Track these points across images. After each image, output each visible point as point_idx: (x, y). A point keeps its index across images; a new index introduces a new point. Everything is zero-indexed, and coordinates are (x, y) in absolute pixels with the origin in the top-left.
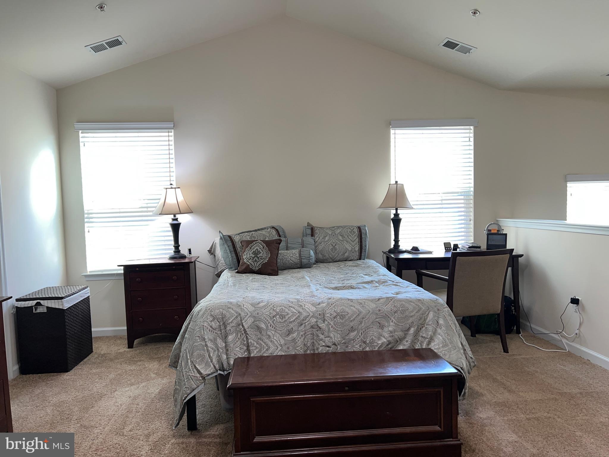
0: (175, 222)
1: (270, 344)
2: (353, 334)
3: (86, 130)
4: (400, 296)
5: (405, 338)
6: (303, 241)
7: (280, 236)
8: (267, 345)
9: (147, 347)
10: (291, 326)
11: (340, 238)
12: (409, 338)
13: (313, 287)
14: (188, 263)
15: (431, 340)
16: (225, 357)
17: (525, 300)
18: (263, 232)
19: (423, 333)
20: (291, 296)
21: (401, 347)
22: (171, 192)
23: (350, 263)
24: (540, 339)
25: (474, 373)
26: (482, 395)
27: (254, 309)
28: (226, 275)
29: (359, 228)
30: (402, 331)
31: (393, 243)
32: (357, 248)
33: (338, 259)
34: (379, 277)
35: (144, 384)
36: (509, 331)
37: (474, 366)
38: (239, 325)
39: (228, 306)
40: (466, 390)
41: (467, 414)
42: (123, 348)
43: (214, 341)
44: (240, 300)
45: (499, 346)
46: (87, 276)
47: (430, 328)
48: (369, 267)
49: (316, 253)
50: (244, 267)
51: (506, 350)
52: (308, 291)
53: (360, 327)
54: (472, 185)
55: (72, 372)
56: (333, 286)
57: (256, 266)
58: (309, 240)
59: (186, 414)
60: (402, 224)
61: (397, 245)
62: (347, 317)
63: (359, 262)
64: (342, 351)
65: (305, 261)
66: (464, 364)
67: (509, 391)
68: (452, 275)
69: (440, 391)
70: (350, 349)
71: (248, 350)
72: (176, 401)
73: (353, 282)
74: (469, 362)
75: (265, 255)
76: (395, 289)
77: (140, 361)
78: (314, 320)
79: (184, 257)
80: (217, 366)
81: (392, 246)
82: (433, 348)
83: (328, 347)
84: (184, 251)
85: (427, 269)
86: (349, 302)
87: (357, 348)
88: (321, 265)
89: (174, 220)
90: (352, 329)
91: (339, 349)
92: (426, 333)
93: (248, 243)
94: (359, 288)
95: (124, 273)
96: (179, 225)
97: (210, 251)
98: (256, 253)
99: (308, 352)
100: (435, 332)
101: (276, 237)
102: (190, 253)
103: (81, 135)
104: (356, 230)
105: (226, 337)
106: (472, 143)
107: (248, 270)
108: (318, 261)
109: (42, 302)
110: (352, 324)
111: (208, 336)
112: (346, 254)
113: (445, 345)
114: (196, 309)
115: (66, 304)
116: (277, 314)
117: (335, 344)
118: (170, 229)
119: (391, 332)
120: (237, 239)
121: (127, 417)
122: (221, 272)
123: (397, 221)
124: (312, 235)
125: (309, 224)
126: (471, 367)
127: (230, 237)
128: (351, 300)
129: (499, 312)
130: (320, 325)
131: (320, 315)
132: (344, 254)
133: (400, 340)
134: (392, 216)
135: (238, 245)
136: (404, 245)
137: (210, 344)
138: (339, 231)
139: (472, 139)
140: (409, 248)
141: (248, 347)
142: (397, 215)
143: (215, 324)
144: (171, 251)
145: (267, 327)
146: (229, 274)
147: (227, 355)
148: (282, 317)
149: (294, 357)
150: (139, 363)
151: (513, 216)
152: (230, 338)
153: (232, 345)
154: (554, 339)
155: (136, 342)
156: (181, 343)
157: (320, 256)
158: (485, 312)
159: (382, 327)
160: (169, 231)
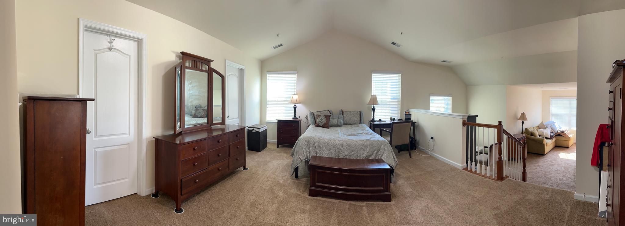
0: (295, 106)
1: (323, 153)
2: (353, 153)
3: (269, 74)
4: (371, 139)
5: (372, 155)
6: (339, 117)
7: (331, 114)
8: (322, 153)
9: (283, 148)
10: (331, 147)
11: (353, 116)
12: (374, 155)
13: (340, 134)
14: (298, 121)
15: (382, 155)
16: (309, 155)
17: (418, 137)
18: (325, 112)
19: (379, 153)
20: (331, 137)
21: (371, 158)
22: (295, 96)
23: (356, 125)
24: (422, 151)
25: (398, 167)
26: (400, 175)
27: (318, 140)
28: (311, 126)
29: (360, 112)
30: (371, 152)
31: (372, 118)
32: (359, 119)
33: (352, 123)
34: (365, 131)
35: (282, 160)
36: (412, 149)
37: (398, 165)
38: (314, 145)
39: (311, 138)
40: (394, 174)
41: (395, 183)
42: (276, 148)
43: (305, 149)
44: (315, 136)
45: (408, 155)
46: (266, 122)
47: (382, 151)
48: (362, 127)
49: (344, 121)
50: (317, 124)
51: (410, 157)
52: (338, 135)
53: (356, 150)
54: (400, 96)
55: (261, 152)
56: (348, 134)
57: (321, 124)
58: (341, 116)
59: (295, 172)
60: (375, 110)
61: (373, 119)
62: (351, 146)
63: (359, 125)
64: (349, 158)
65: (339, 124)
66: (393, 164)
67: (410, 172)
68: (392, 130)
69: (384, 175)
70: (352, 158)
71: (316, 154)
72: (292, 167)
73: (355, 133)
74: (396, 164)
75: (325, 121)
76: (371, 136)
77: (281, 152)
78: (339, 146)
79: (297, 119)
80: (306, 157)
81: (372, 119)
82: (382, 159)
83: (344, 156)
84: (297, 116)
85: (384, 128)
86: (352, 141)
87: (354, 158)
88: (346, 126)
89: (295, 105)
90: (353, 151)
91: (348, 157)
92: (380, 153)
93: (319, 116)
94: (357, 135)
95: (278, 122)
96: (296, 107)
97: (306, 117)
98: (321, 120)
99: (337, 157)
100: (384, 153)
101: (329, 114)
102: (299, 117)
103: (268, 76)
104: (359, 113)
105: (309, 148)
106: (401, 81)
107: (318, 126)
108: (344, 124)
109: (254, 129)
110: (353, 149)
111: (304, 147)
112: (355, 122)
113: (387, 157)
114: (300, 138)
115: (261, 130)
116: (326, 142)
117: (346, 156)
118: (293, 108)
119: (367, 152)
120: (315, 114)
121: (276, 170)
122: (309, 125)
123: (374, 109)
124: (343, 114)
125: (342, 110)
126: (396, 165)
127: (313, 113)
128: (353, 140)
129: (408, 143)
130: (341, 148)
131: (341, 144)
132: (354, 122)
133: (371, 155)
134: (372, 107)
135: (316, 116)
136: (376, 118)
137: (304, 150)
138: (352, 113)
139: (401, 79)
140: (378, 120)
141: (316, 152)
142: (374, 107)
143: (306, 143)
144: (293, 116)
145: (323, 147)
146: (312, 126)
147: (309, 154)
148: (328, 144)
149: (332, 158)
150: (280, 153)
151: (414, 108)
152: (311, 148)
153: (311, 151)
154: (426, 151)
155: (280, 146)
156: (295, 148)
157: (345, 122)
158: (403, 144)
159: (364, 150)
160: (292, 109)
